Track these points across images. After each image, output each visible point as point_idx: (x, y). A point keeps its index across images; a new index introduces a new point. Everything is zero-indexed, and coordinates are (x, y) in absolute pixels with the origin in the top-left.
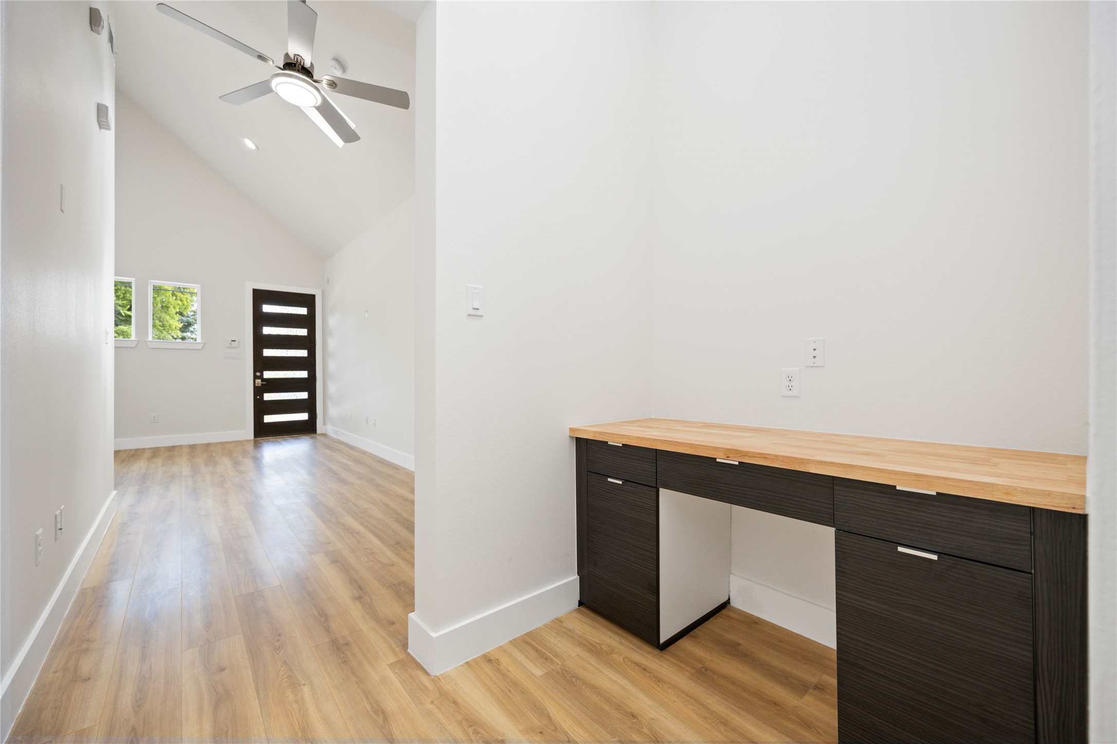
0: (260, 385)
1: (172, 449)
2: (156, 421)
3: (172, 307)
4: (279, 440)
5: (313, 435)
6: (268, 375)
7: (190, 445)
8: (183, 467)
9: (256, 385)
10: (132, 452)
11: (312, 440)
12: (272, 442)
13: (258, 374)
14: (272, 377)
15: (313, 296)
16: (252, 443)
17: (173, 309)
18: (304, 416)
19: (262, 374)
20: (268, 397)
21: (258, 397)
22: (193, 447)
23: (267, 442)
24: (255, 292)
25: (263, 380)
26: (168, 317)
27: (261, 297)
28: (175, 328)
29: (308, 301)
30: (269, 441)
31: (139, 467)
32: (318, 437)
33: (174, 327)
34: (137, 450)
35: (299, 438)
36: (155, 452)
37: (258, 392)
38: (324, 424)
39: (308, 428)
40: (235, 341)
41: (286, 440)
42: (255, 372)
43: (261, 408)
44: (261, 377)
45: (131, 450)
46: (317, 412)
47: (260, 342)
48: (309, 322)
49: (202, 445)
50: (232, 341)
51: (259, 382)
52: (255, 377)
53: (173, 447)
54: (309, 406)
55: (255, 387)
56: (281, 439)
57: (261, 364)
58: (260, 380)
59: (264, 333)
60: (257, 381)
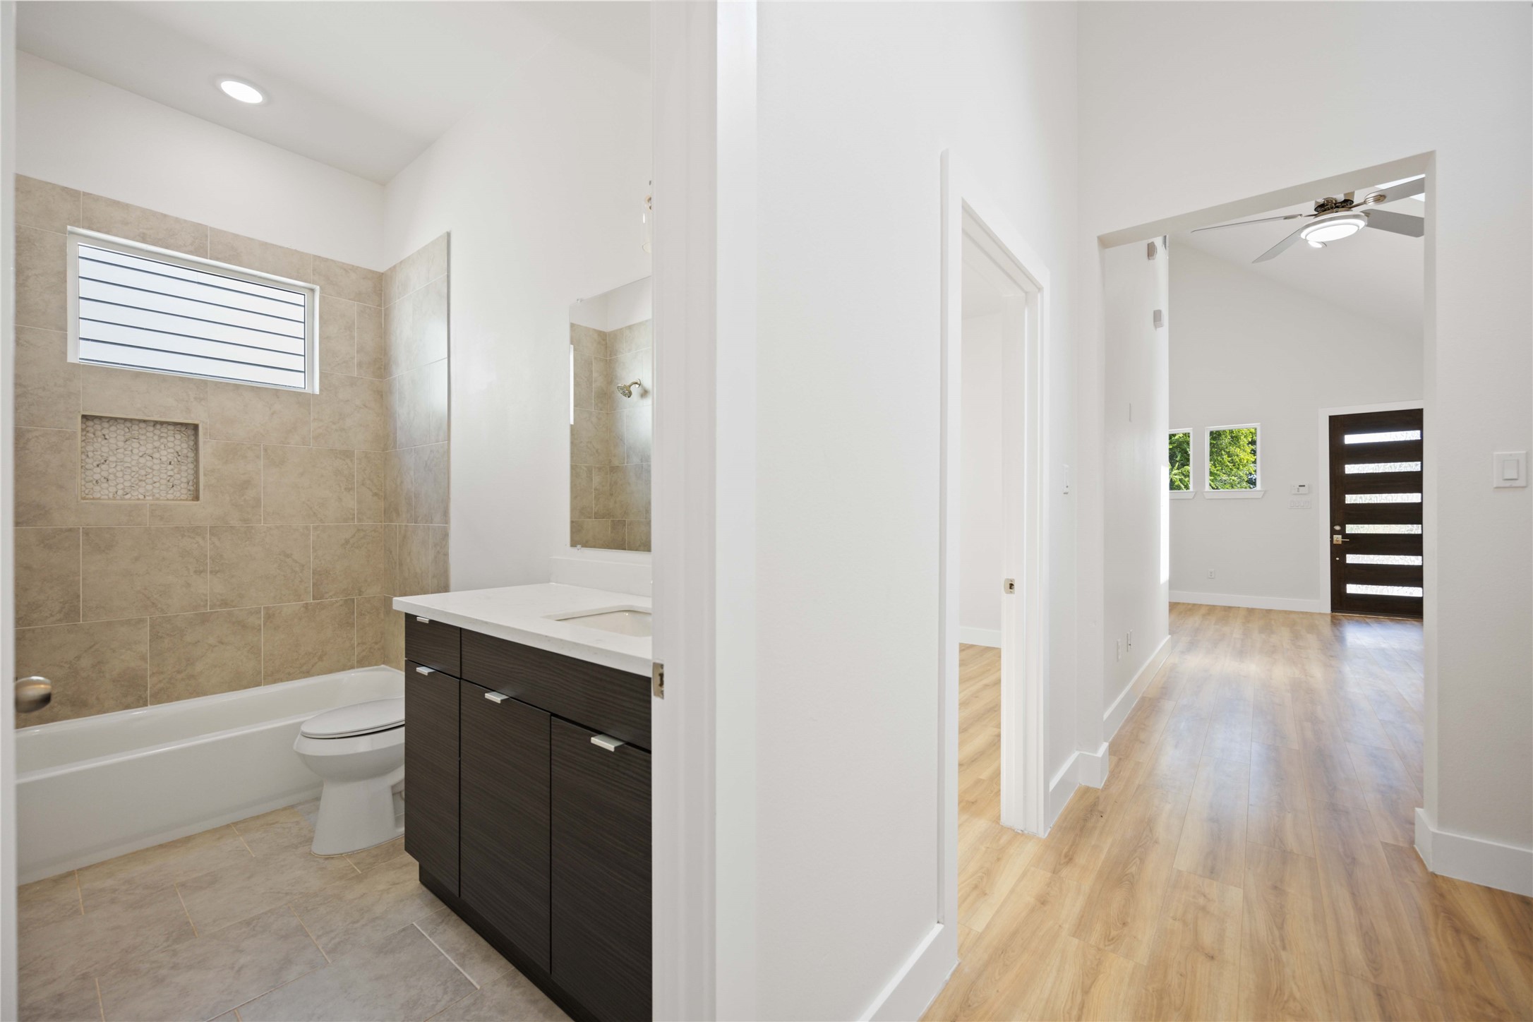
0: (1340, 543)
1: (1228, 609)
2: (1213, 576)
3: (1242, 437)
4: (1367, 620)
6: (1352, 529)
7: (1248, 608)
8: (1235, 630)
9: (1335, 542)
10: (1190, 606)
12: (1357, 621)
13: (1338, 528)
14: (1357, 533)
15: (1421, 412)
16: (1329, 619)
17: (1245, 439)
18: (1415, 592)
19: (1344, 529)
20: (1352, 559)
21: (1338, 559)
22: (1251, 611)
23: (1351, 620)
24: (1332, 419)
25: (1345, 536)
26: (1238, 450)
27: (1340, 425)
28: (1247, 462)
29: (1413, 419)
30: (1354, 620)
31: (1194, 621)
33: (1245, 461)
34: (1194, 605)
35: (1403, 622)
36: (1212, 609)
37: (1337, 552)
40: (1304, 486)
41: (1379, 622)
42: (1332, 525)
43: (1341, 573)
44: (1342, 532)
45: (1189, 604)
47: (1340, 484)
49: (1262, 610)
50: (1300, 486)
51: (1338, 539)
52: (1333, 532)
53: (1230, 608)
55: (1333, 546)
56: (1372, 620)
57: (1341, 514)
58: (1341, 536)
59: (1346, 472)
60: (1335, 537)
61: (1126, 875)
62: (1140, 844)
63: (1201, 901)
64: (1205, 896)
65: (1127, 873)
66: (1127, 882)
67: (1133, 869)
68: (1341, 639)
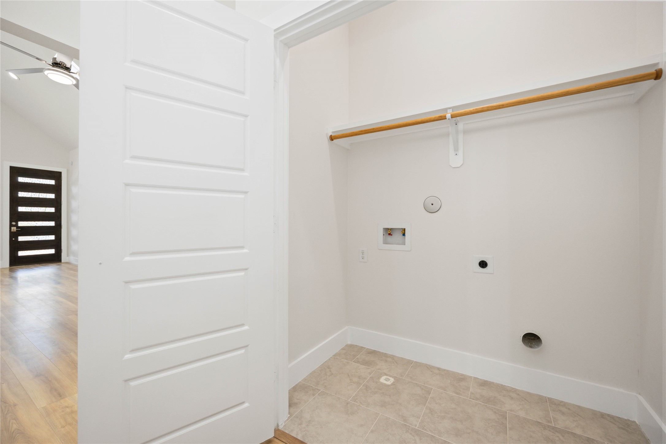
0: (15, 231)
4: (31, 267)
5: (59, 263)
6: (21, 224)
9: (12, 231)
11: (58, 266)
13: (14, 223)
14: (25, 226)
15: (60, 173)
16: (8, 270)
18: (52, 251)
19: (17, 224)
20: (21, 239)
21: (14, 239)
23: (21, 268)
24: (11, 168)
25: (18, 227)
27: (15, 172)
29: (57, 176)
30: (23, 268)
32: (62, 264)
35: (47, 265)
37: (13, 236)
38: (68, 256)
39: (56, 259)
41: (36, 267)
42: (11, 222)
43: (15, 246)
44: (16, 225)
46: (62, 248)
47: (15, 202)
48: (57, 189)
52: (11, 226)
54: (57, 244)
55: (11, 233)
56: (33, 267)
57: (15, 216)
58: (15, 228)
59: (19, 196)
60: (13, 228)
61: (13, 433)
62: (5, 413)
63: (68, 410)
64: (67, 407)
65: (12, 431)
66: (18, 435)
67: (15, 426)
68: (15, 279)
